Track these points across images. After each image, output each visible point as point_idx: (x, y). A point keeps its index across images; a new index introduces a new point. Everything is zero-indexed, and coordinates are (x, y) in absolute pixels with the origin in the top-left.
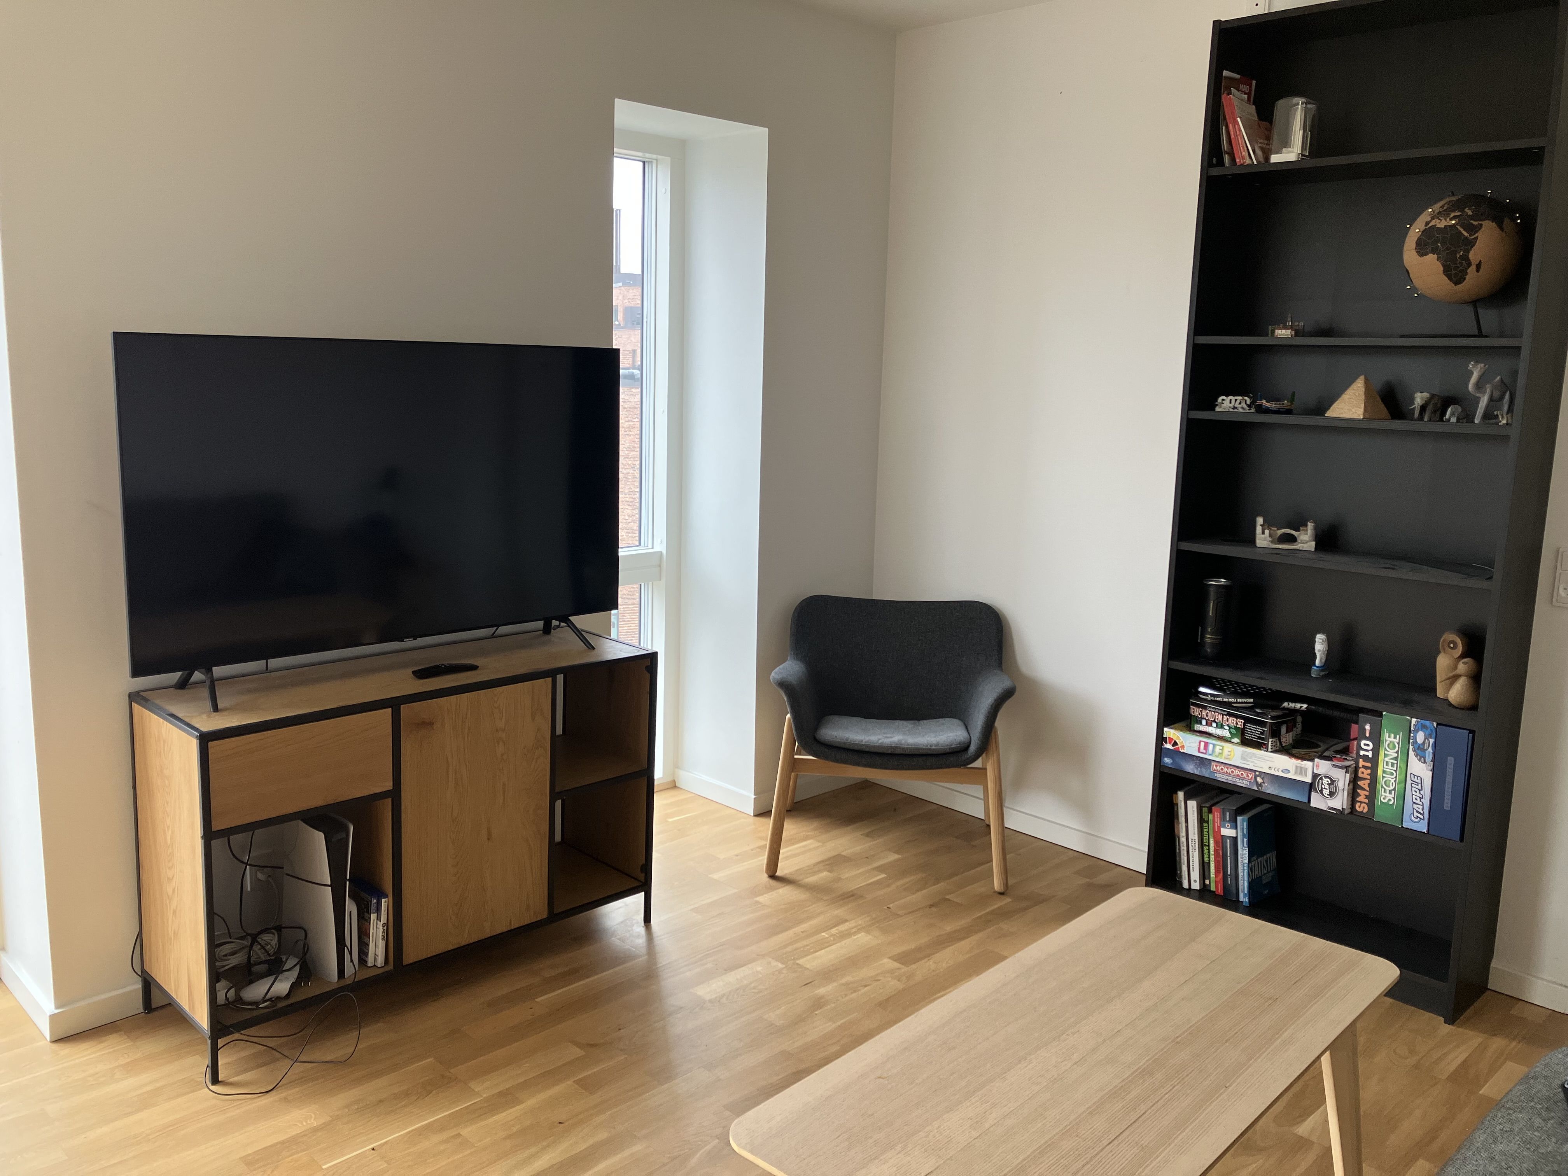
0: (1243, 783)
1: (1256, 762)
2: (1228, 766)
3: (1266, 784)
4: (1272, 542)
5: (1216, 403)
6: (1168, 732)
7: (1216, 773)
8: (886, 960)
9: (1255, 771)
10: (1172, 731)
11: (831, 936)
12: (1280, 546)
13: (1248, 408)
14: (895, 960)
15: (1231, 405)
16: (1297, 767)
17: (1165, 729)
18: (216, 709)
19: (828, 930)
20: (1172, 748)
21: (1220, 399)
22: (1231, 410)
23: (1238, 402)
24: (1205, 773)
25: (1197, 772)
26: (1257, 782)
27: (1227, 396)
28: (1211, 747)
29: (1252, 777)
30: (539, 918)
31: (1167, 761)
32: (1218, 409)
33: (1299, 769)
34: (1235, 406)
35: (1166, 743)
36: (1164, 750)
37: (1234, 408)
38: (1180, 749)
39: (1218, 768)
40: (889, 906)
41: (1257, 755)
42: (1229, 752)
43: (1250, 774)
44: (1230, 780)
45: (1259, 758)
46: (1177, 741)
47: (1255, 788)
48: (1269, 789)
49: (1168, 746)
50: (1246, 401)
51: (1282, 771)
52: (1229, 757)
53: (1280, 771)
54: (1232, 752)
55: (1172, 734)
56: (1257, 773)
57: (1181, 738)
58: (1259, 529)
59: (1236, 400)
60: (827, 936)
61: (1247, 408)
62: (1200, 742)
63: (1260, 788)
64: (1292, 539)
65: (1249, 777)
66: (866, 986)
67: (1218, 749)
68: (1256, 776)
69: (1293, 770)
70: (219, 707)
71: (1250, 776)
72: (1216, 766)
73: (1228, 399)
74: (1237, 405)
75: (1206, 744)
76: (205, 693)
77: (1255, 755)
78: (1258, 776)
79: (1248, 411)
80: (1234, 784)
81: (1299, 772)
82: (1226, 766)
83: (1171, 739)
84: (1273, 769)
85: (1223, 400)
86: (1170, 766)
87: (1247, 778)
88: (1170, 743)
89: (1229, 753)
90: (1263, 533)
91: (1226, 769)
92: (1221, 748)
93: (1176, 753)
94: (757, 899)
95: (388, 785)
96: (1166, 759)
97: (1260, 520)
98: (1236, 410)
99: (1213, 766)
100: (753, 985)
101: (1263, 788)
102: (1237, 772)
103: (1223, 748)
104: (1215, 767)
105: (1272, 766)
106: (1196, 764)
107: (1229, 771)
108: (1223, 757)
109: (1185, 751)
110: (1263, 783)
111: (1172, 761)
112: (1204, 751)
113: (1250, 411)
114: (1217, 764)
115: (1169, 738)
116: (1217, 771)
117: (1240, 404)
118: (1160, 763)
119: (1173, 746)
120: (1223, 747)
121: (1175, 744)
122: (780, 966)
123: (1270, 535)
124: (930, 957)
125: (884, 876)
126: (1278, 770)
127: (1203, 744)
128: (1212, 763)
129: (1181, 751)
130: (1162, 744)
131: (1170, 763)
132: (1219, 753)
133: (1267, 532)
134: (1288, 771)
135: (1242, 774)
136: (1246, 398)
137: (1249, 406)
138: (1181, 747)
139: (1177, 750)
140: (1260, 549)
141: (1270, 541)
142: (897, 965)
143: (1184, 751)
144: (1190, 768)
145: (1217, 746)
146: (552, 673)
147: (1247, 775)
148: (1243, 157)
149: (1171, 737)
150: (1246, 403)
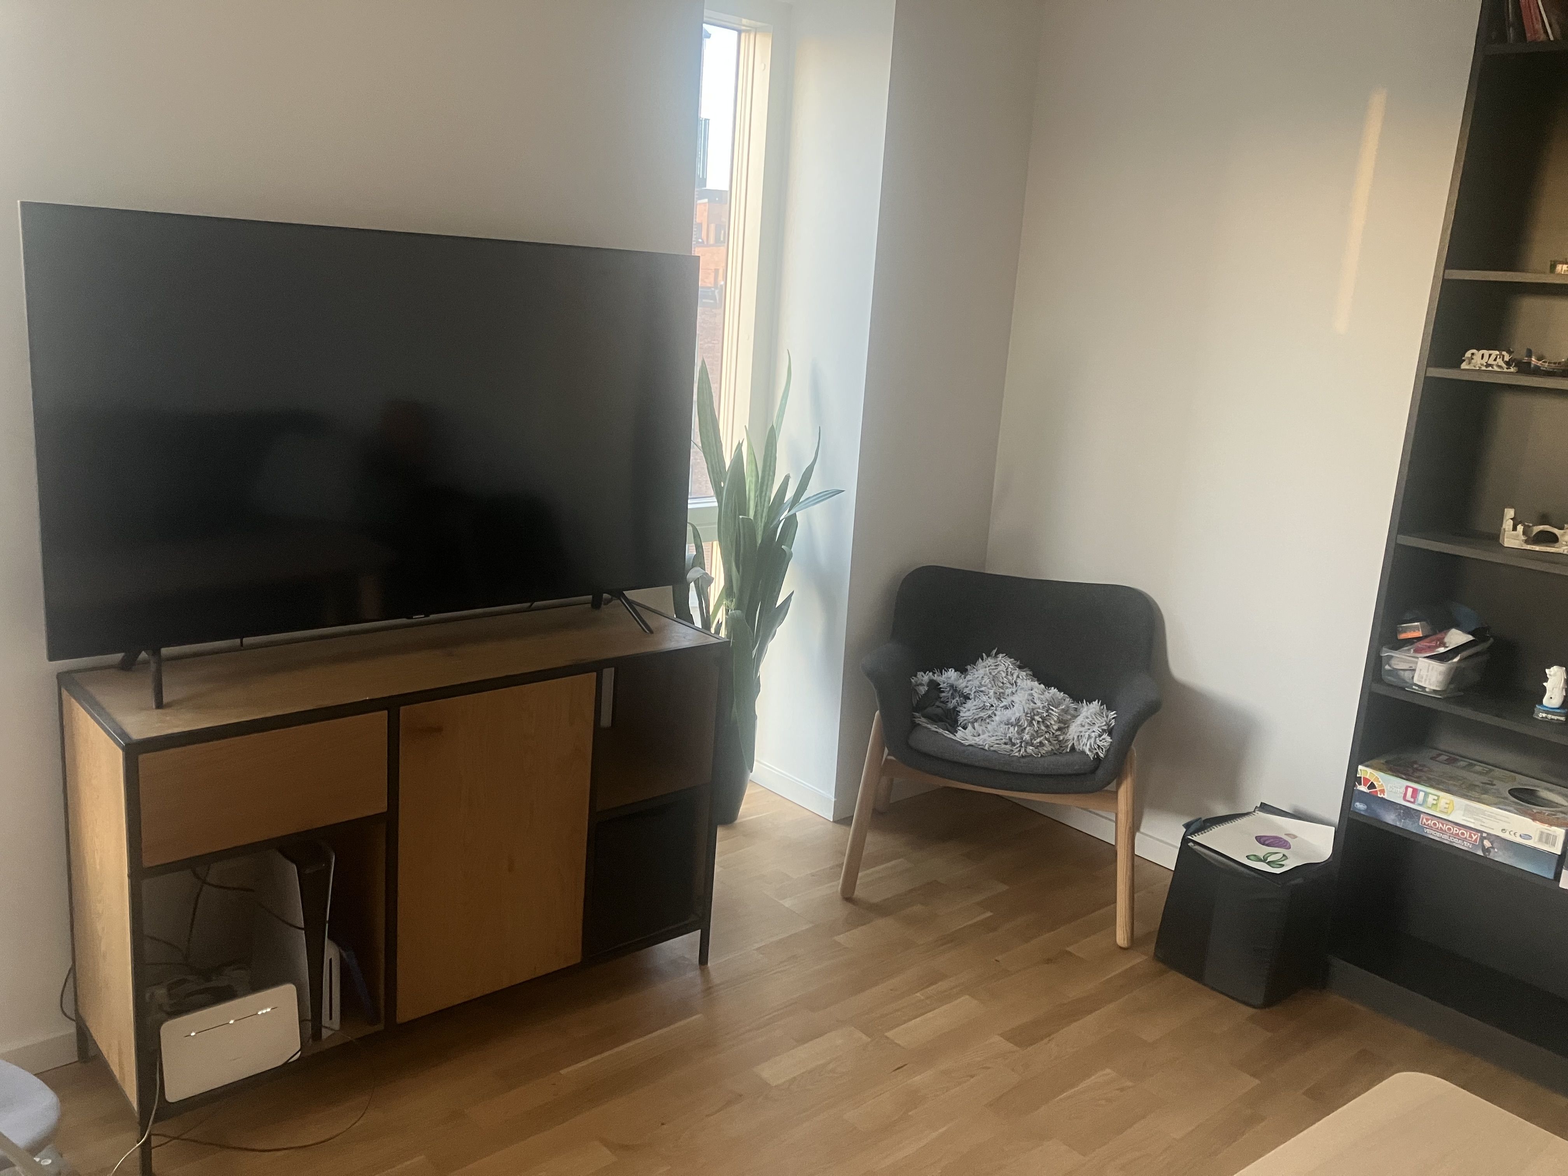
0: (1464, 845)
1: (1484, 820)
2: (1443, 822)
3: (1496, 850)
4: (1527, 542)
5: (1463, 358)
6: (1363, 771)
7: (1427, 828)
8: (997, 1038)
9: (1481, 832)
10: (1369, 770)
11: (927, 998)
12: (1537, 548)
13: (1506, 367)
14: (1008, 1040)
15: (1484, 362)
16: (1542, 833)
17: (1360, 767)
18: (160, 705)
19: (923, 989)
20: (1368, 791)
21: (1468, 354)
22: (1484, 368)
23: (1493, 357)
24: (1409, 825)
25: (1398, 824)
26: (1483, 846)
27: (1478, 350)
28: (1421, 795)
29: (1476, 839)
30: (572, 963)
31: (1360, 806)
32: (1464, 366)
33: (1544, 836)
34: (1489, 363)
35: (1360, 784)
36: (1356, 792)
37: (1488, 365)
38: (1379, 793)
39: (1429, 822)
40: (997, 958)
41: (1486, 812)
42: (1447, 803)
43: (1475, 835)
44: (1446, 839)
45: (1489, 816)
46: (1375, 783)
47: (1480, 853)
48: (1500, 856)
49: (1363, 788)
50: (1503, 356)
51: (1521, 836)
52: (1445, 810)
53: (1518, 835)
54: (1451, 804)
55: (1368, 774)
56: (1484, 835)
57: (1380, 780)
58: (1508, 524)
59: (1490, 355)
60: (922, 998)
61: (1504, 366)
62: (1407, 787)
63: (1487, 854)
64: (1553, 539)
65: (1472, 838)
66: (972, 1077)
67: (1430, 799)
68: (1482, 839)
69: (1536, 837)
70: (166, 700)
71: (1474, 838)
72: (1427, 820)
73: (1478, 354)
74: (1491, 362)
75: (1415, 792)
76: (149, 682)
77: (1483, 812)
78: (1485, 838)
79: (1505, 370)
80: (1451, 845)
81: (1544, 840)
82: (1441, 821)
83: (1366, 780)
84: (1508, 832)
85: (1473, 354)
86: (1362, 813)
87: (1470, 839)
88: (1365, 785)
89: (1447, 806)
90: (1515, 529)
91: (1441, 825)
92: (1436, 798)
93: (1372, 798)
94: (837, 938)
95: (382, 807)
96: (1357, 804)
97: (1510, 513)
98: (1490, 368)
99: (1422, 820)
100: (831, 1066)
101: (1491, 854)
102: (1456, 830)
103: (1438, 799)
104: (1425, 820)
105: (1505, 828)
106: (1399, 815)
107: (1445, 828)
108: (1438, 810)
109: (1386, 797)
110: (1493, 847)
111: (1366, 807)
112: (1412, 800)
113: (1509, 370)
114: (1429, 817)
115: (1364, 778)
116: (1428, 825)
117: (1495, 360)
118: (1350, 808)
119: (1369, 788)
120: (1438, 797)
121: (1372, 786)
122: (867, 1039)
123: (1524, 533)
124: (1052, 1037)
125: (989, 914)
126: (1514, 834)
127: (1410, 791)
128: (1422, 816)
129: (1379, 796)
130: (1355, 785)
131: (1363, 809)
132: (1433, 804)
133: (1520, 528)
134: (1529, 837)
135: (1463, 834)
136: (1504, 353)
137: (1508, 364)
138: (1380, 790)
139: (1375, 794)
140: (1509, 549)
141: (1523, 540)
142: (1010, 1046)
143: (1384, 797)
144: (1390, 818)
145: (1430, 795)
146: (597, 667)
147: (1470, 833)
148: (1536, 32)
149: (1367, 777)
150: (1503, 360)
